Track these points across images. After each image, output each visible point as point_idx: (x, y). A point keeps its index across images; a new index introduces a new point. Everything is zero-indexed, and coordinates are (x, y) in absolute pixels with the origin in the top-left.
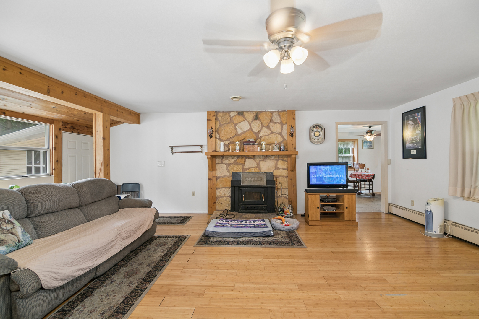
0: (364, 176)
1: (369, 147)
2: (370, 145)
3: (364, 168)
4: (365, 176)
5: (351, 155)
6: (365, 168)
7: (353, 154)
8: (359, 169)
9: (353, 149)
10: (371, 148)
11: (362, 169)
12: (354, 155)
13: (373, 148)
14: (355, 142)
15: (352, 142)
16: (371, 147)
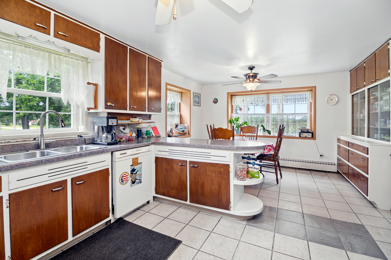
2: (199, 101)
13: (200, 106)
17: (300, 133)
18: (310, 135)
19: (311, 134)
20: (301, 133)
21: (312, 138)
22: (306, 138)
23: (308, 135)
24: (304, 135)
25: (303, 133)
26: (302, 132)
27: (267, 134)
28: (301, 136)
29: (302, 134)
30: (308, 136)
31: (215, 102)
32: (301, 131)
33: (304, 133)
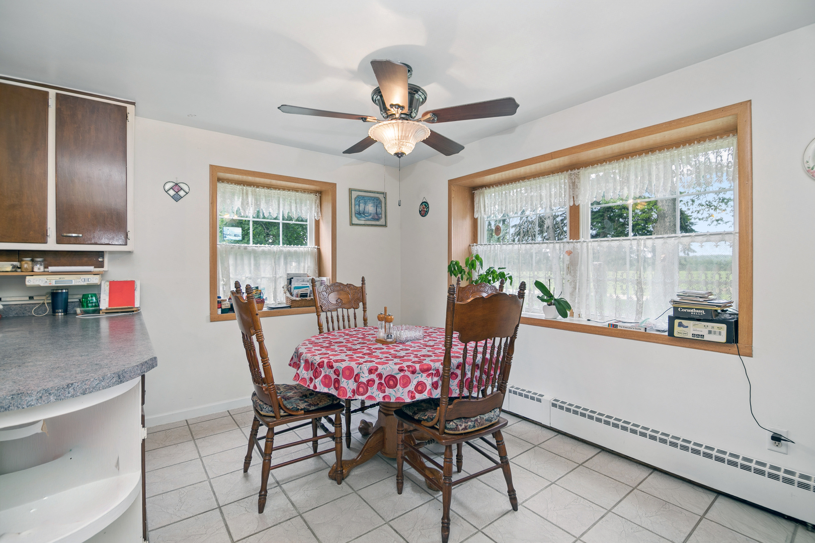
0: (370, 382)
1: (374, 219)
2: (376, 213)
3: (361, 304)
4: (380, 376)
5: (310, 245)
6: (364, 304)
7: (318, 242)
8: (340, 310)
9: (317, 223)
10: (377, 223)
11: (351, 311)
12: (319, 250)
13: (385, 226)
14: (324, 198)
15: (312, 196)
16: (378, 220)
17: (671, 320)
18: (719, 333)
19: (724, 326)
20: (677, 322)
21: (734, 348)
22: (697, 342)
23: (710, 332)
24: (692, 329)
25: (685, 322)
26: (680, 314)
27: (552, 313)
28: (676, 334)
29: (680, 325)
30: (708, 337)
31: (424, 211)
32: (675, 309)
33: (692, 323)
